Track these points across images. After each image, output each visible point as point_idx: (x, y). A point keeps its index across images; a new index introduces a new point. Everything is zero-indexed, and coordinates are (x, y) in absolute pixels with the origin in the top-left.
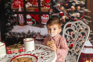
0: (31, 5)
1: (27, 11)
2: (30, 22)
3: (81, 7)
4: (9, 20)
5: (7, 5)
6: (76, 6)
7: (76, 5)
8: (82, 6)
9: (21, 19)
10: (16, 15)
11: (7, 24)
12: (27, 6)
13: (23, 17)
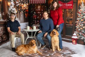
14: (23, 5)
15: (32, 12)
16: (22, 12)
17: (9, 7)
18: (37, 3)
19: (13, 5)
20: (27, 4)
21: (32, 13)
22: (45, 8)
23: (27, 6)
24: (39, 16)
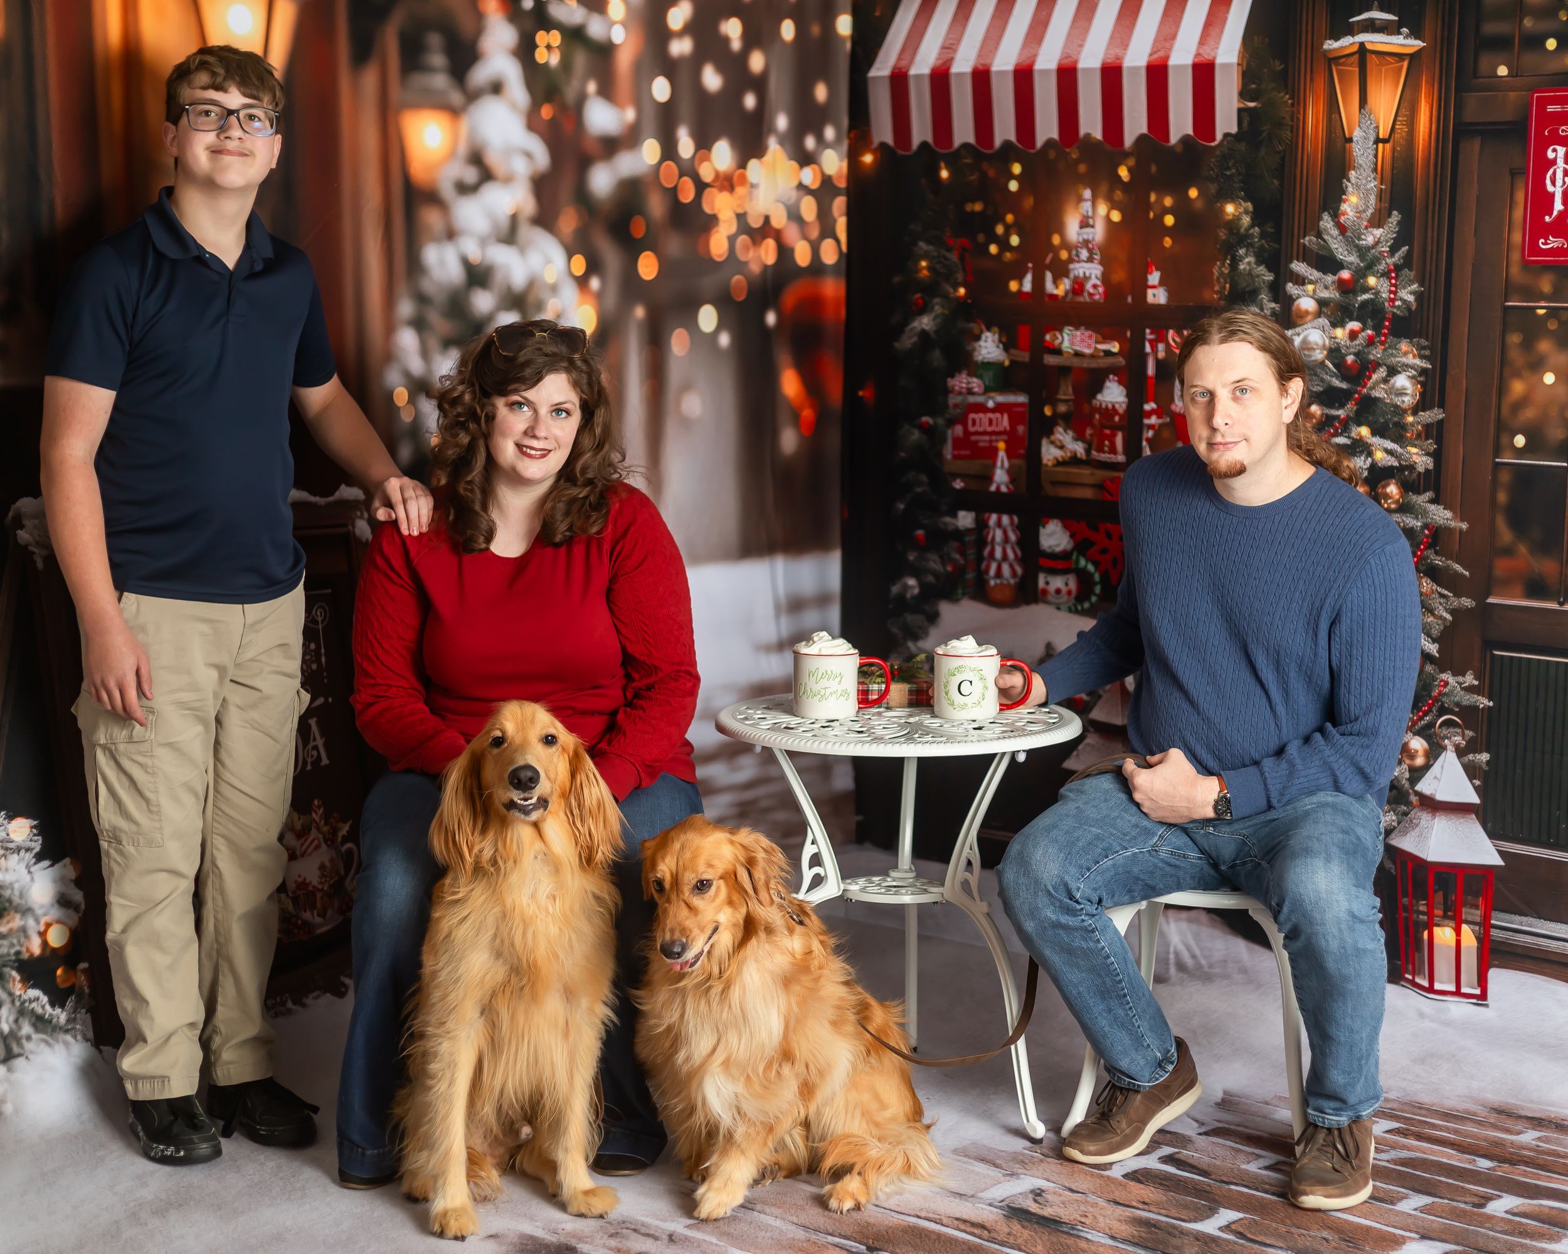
0: (1079, 448)
1: (1050, 490)
2: (1057, 582)
3: (1407, 487)
4: (911, 557)
5: (916, 435)
6: (1377, 476)
7: (1373, 468)
8: (1411, 482)
9: (998, 554)
10: (965, 519)
11: (895, 589)
12: (1050, 453)
13: (1013, 537)
14: (727, 182)
15: (925, 322)
16: (708, 318)
17: (431, 218)
18: (1047, 127)
19: (521, 168)
20: (834, 162)
21: (937, 357)
22: (1229, 250)
23: (825, 190)
24: (1077, 422)
